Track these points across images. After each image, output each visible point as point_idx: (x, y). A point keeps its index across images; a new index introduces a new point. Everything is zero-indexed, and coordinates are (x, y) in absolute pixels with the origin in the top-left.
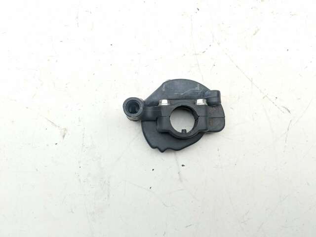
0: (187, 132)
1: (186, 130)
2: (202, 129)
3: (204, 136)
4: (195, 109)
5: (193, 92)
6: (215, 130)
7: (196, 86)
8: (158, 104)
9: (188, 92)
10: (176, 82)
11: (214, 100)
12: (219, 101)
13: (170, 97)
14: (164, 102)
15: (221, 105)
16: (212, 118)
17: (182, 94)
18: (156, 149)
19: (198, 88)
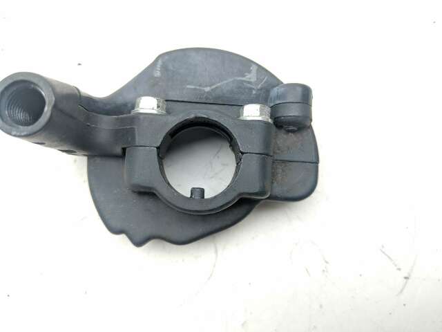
0: (206, 196)
1: (202, 191)
2: (251, 191)
3: (253, 210)
4: (235, 133)
5: (240, 87)
6: (290, 195)
7: (250, 72)
8: (133, 108)
9: (226, 84)
10: (193, 54)
11: (293, 112)
12: (308, 117)
13: (173, 95)
14: (148, 105)
15: (310, 127)
16: (284, 161)
17: (208, 89)
18: (123, 236)
19: (251, 77)
